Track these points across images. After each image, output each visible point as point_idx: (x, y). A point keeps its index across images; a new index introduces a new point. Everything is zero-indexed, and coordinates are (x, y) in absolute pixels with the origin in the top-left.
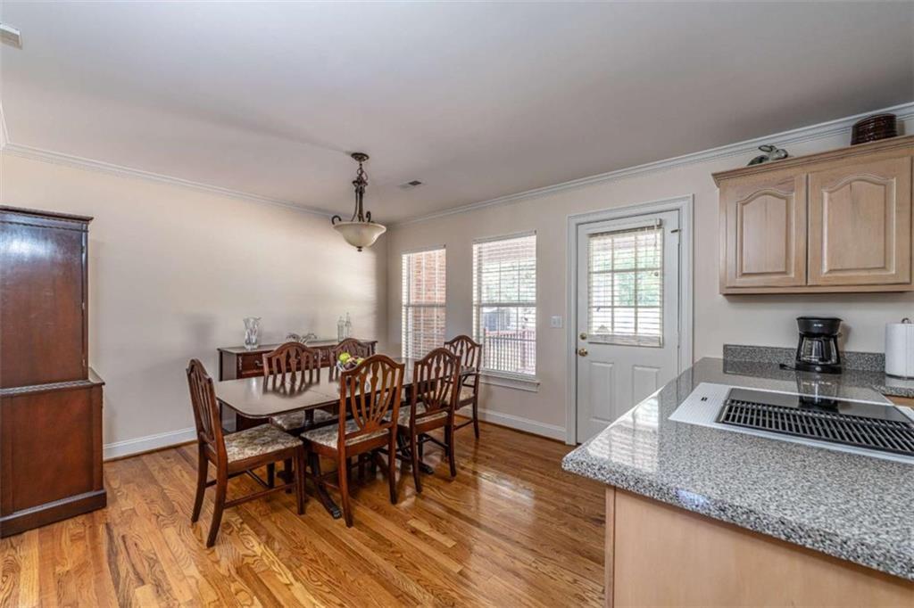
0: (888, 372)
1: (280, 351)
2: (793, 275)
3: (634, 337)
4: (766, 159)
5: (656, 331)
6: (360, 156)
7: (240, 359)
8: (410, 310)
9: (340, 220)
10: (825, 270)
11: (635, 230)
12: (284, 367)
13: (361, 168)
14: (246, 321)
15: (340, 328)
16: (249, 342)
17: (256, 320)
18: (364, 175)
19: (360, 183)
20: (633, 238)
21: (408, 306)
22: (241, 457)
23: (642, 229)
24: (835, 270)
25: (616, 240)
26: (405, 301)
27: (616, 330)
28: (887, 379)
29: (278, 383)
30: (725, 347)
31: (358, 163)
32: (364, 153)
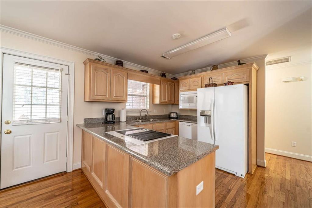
2: (107, 97)
3: (46, 120)
4: (101, 60)
5: (57, 116)
10: (114, 96)
11: (48, 68)
23: (52, 69)
24: (116, 96)
27: (32, 117)
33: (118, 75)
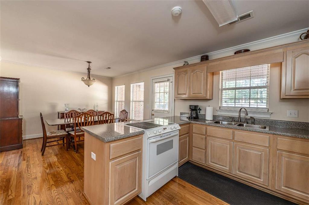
0: (206, 119)
1: (69, 112)
3: (163, 111)
4: (185, 64)
5: (168, 109)
6: (89, 62)
7: (62, 115)
8: (118, 103)
9: (84, 78)
10: (192, 93)
12: (70, 116)
13: (89, 65)
14: (65, 105)
15: (94, 107)
16: (66, 110)
17: (68, 104)
18: (90, 67)
19: (89, 69)
20: (163, 84)
21: (117, 101)
22: (51, 136)
23: (165, 81)
24: (194, 93)
25: (161, 84)
26: (116, 100)
28: (206, 121)
29: (69, 121)
30: (181, 113)
31: (89, 64)
32: (89, 61)
33: (196, 72)
